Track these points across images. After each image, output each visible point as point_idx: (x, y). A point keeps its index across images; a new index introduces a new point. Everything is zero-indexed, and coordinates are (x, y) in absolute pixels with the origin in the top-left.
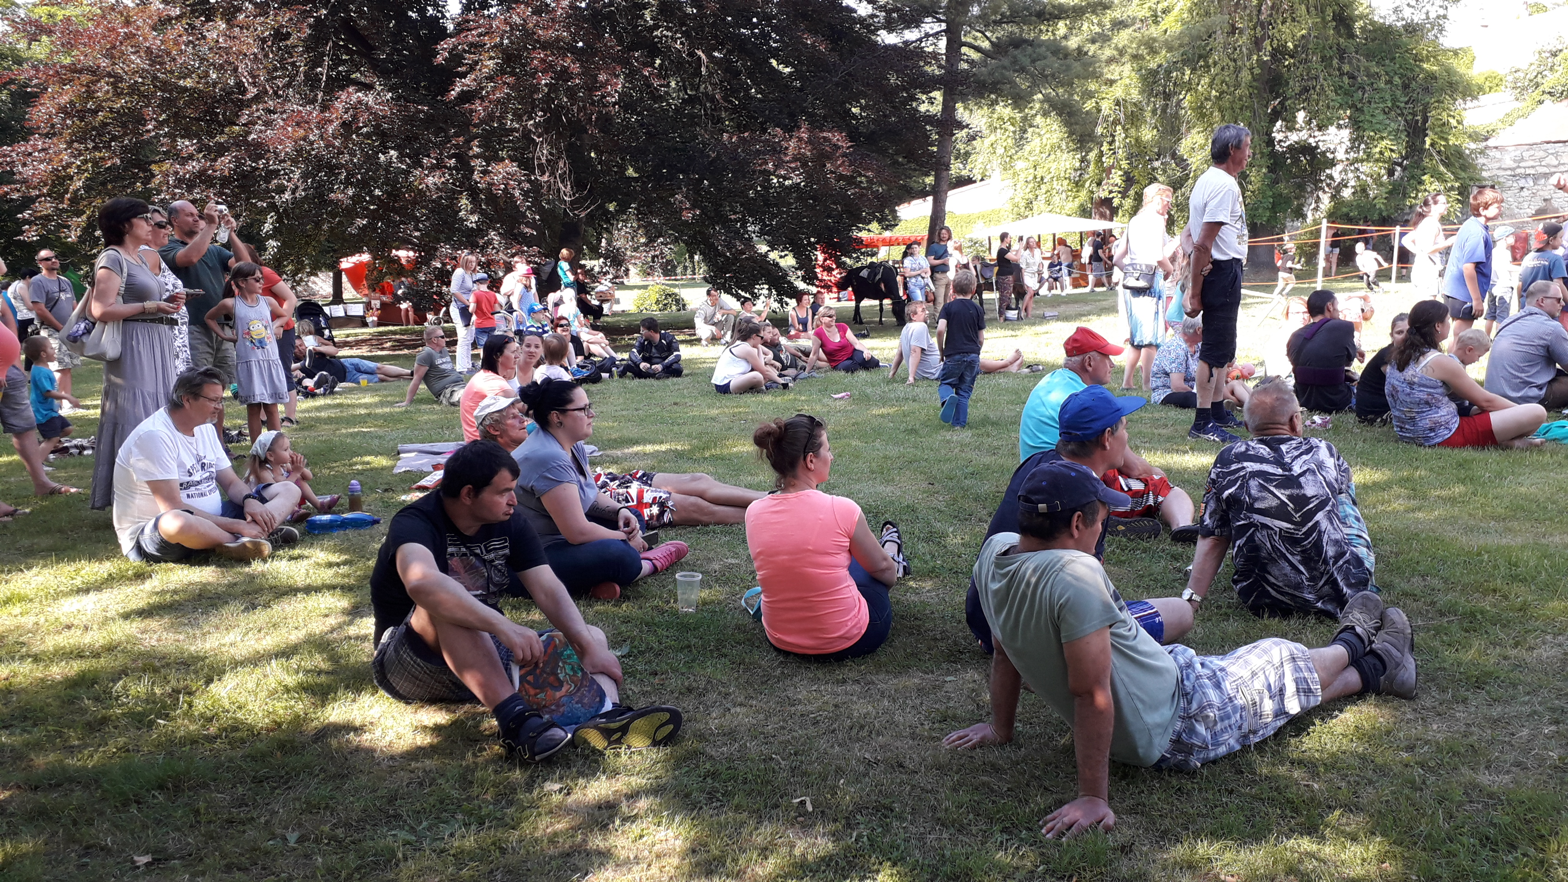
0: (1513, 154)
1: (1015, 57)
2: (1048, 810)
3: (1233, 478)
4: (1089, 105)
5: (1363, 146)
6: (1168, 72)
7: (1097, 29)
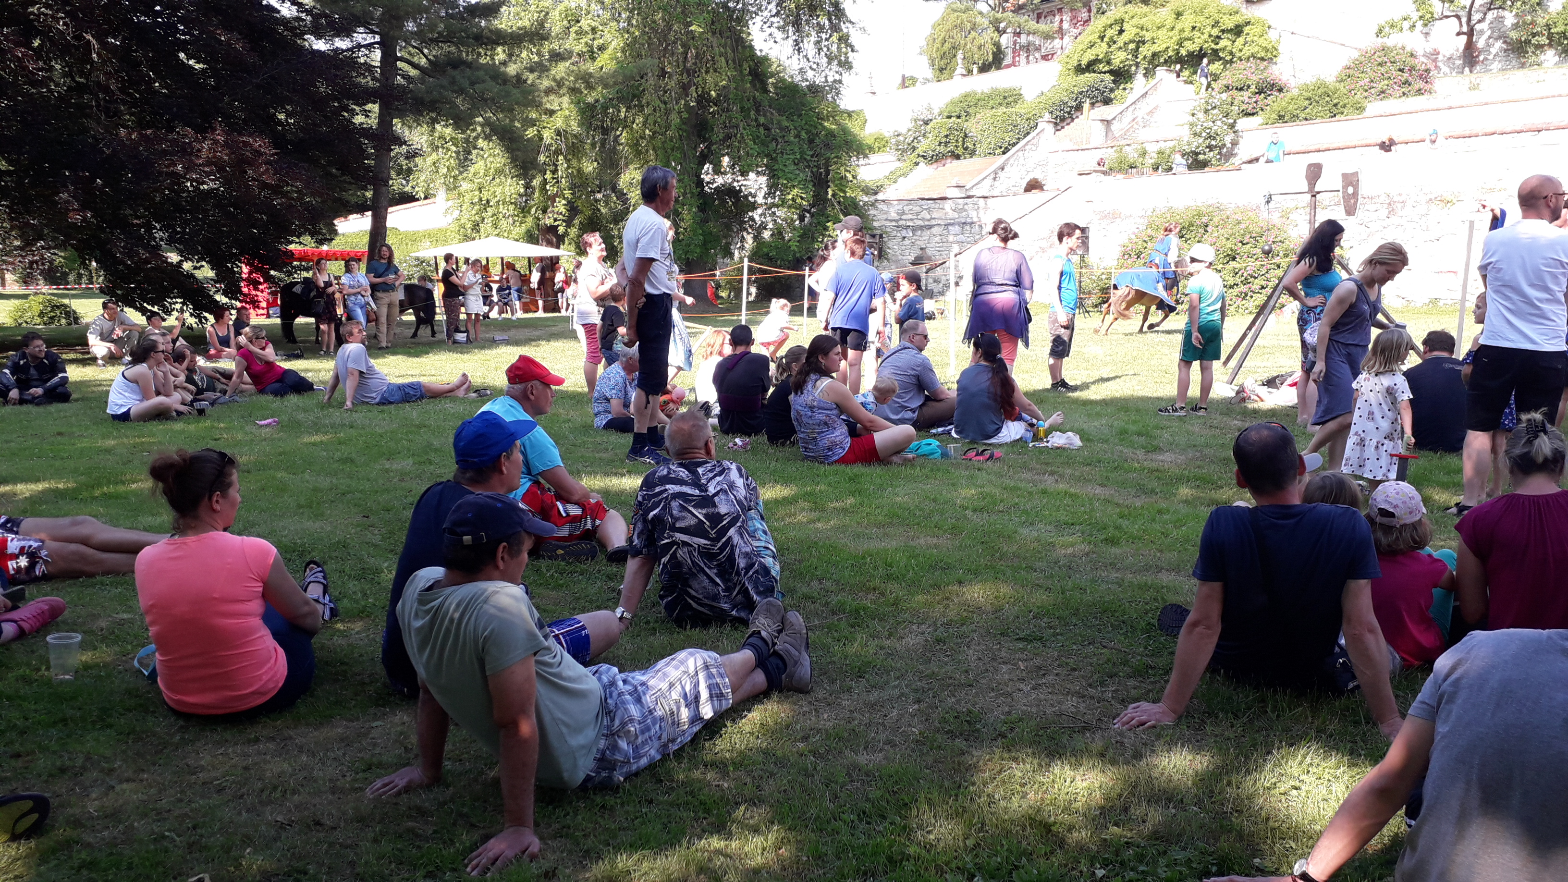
0: (897, 207)
1: (454, 78)
2: (475, 847)
3: (656, 499)
4: (531, 133)
5: (778, 193)
6: (605, 108)
7: (536, 59)
